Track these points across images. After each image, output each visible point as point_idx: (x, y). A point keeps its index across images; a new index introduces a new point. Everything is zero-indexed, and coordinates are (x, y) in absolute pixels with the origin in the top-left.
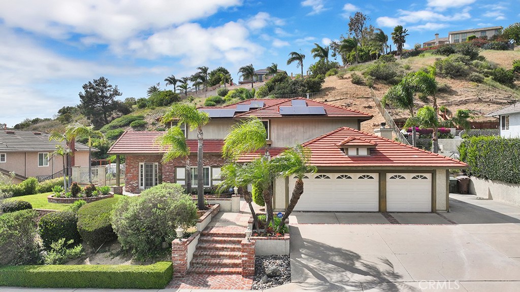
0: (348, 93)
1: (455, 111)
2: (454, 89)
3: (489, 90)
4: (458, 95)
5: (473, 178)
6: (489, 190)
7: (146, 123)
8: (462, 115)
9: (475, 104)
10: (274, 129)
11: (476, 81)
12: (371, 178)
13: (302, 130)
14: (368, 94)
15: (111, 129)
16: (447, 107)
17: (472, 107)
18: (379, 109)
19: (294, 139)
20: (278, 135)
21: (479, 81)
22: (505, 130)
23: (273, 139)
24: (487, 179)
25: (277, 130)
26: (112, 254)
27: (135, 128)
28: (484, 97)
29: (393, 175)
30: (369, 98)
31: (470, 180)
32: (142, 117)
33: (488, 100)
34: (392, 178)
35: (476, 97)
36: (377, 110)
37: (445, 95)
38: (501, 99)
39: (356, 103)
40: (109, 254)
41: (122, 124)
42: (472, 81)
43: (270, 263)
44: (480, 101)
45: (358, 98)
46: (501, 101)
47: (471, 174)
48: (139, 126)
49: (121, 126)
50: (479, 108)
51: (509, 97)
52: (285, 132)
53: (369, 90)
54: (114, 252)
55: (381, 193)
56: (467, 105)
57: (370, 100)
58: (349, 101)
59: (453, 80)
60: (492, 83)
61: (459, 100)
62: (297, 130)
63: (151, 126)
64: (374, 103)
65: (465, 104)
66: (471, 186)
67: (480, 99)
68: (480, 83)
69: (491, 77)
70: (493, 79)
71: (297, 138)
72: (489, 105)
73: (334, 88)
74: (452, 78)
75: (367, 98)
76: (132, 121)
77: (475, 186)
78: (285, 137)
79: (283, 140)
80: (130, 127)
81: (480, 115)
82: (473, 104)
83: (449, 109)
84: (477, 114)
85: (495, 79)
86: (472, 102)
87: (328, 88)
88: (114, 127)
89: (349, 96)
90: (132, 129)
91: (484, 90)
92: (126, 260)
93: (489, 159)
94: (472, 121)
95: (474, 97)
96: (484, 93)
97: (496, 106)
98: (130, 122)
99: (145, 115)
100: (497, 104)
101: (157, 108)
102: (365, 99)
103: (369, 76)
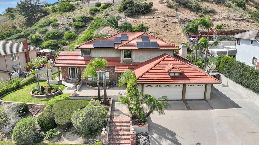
0: (165, 13)
1: (216, 24)
2: (216, 11)
3: (233, 12)
4: (218, 15)
5: (221, 75)
6: (228, 82)
7: (59, 24)
8: (219, 27)
9: (226, 20)
10: (134, 54)
11: (228, 6)
12: (180, 86)
13: (147, 54)
14: (175, 14)
15: (40, 28)
16: (212, 22)
17: (224, 22)
18: (180, 24)
19: (143, 58)
20: (136, 56)
21: (229, 6)
22: (238, 45)
23: (133, 58)
24: (227, 77)
25: (135, 54)
26: (73, 133)
27: (53, 27)
28: (230, 16)
29: (189, 85)
30: (175, 17)
31: (220, 75)
32: (56, 20)
33: (232, 18)
34: (189, 86)
35: (227, 16)
36: (179, 24)
37: (212, 15)
38: (238, 17)
39: (169, 20)
40: (71, 132)
41: (46, 25)
42: (226, 6)
43: (141, 138)
44: (228, 18)
45: (170, 17)
46: (238, 19)
47: (221, 73)
48: (55, 26)
49: (45, 26)
50: (227, 23)
51: (242, 16)
52: (139, 55)
53: (175, 12)
54: (73, 131)
55: (184, 92)
56: (222, 21)
57: (176, 18)
58: (165, 19)
59: (216, 5)
60: (235, 7)
61: (218, 18)
62: (145, 54)
63: (62, 25)
64: (178, 20)
65: (221, 20)
66: (220, 77)
67: (228, 17)
68: (230, 8)
69: (235, 3)
70: (236, 5)
71: (144, 58)
72: (232, 21)
73: (157, 9)
74: (216, 4)
75: (174, 17)
76: (51, 23)
77: (222, 78)
78: (139, 57)
79: (138, 59)
80: (51, 26)
81: (227, 27)
82: (225, 21)
83: (213, 23)
84: (226, 26)
85: (237, 5)
86: (225, 19)
87: (155, 9)
88: (42, 26)
89: (165, 15)
90: (52, 27)
91: (231, 12)
92: (80, 137)
93: (230, 70)
94: (223, 30)
95: (226, 17)
96: (231, 14)
97: (235, 21)
98: (50, 23)
99: (57, 18)
100: (236, 20)
101: (63, 13)
102: (173, 17)
103: (176, 3)
